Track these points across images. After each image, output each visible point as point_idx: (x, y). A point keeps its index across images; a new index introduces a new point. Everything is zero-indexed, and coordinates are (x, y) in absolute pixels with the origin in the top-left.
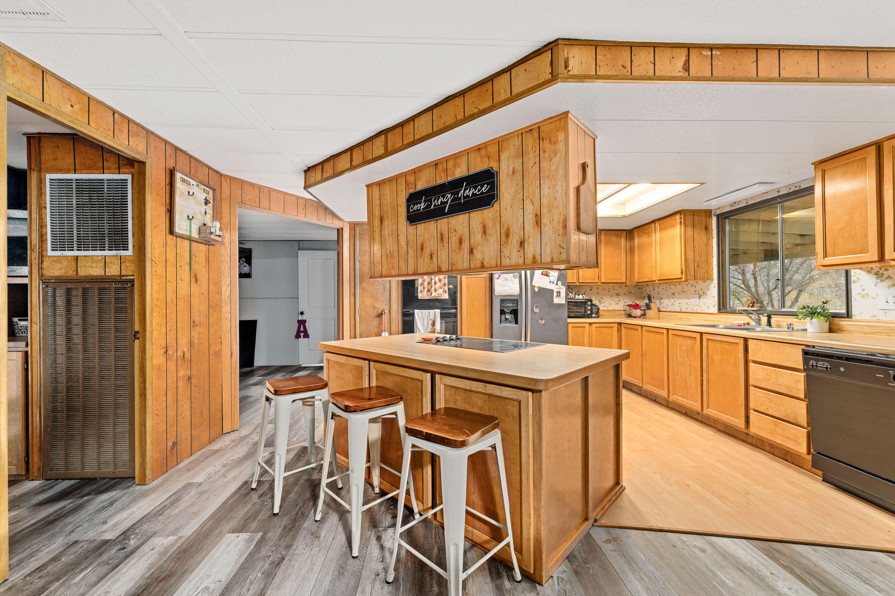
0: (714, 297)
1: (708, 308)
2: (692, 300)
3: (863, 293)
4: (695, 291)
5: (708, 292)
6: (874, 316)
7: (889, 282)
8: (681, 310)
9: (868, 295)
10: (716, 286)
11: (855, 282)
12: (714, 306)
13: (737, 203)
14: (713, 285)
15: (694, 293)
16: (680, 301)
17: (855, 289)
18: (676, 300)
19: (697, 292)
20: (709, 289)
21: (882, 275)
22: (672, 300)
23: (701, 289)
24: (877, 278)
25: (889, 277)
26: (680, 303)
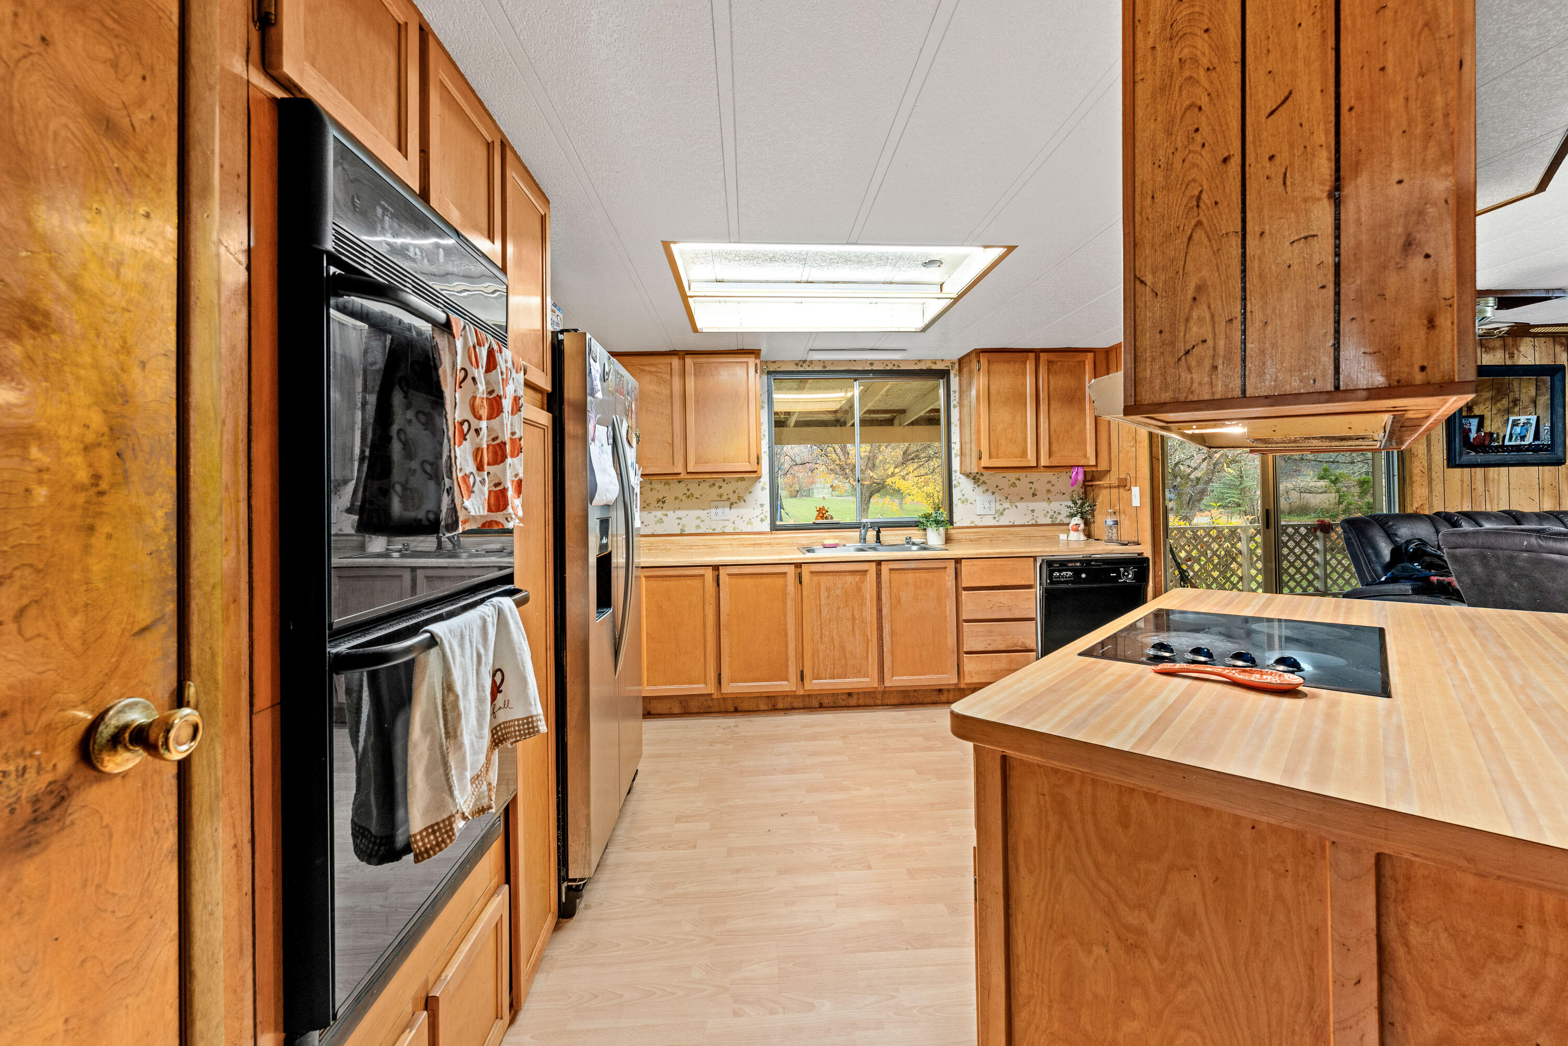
0: (762, 505)
1: (749, 523)
2: (713, 511)
3: (963, 498)
4: (721, 496)
5: (748, 497)
6: (972, 522)
7: (983, 488)
8: (682, 530)
9: (967, 500)
10: (768, 487)
11: (956, 486)
12: (762, 520)
13: (807, 363)
14: (759, 486)
15: (718, 498)
16: (680, 513)
17: (956, 492)
18: (670, 513)
19: (725, 497)
20: (751, 492)
21: (979, 479)
22: (659, 514)
23: (734, 492)
24: (975, 483)
25: (984, 482)
26: (680, 519)
